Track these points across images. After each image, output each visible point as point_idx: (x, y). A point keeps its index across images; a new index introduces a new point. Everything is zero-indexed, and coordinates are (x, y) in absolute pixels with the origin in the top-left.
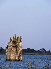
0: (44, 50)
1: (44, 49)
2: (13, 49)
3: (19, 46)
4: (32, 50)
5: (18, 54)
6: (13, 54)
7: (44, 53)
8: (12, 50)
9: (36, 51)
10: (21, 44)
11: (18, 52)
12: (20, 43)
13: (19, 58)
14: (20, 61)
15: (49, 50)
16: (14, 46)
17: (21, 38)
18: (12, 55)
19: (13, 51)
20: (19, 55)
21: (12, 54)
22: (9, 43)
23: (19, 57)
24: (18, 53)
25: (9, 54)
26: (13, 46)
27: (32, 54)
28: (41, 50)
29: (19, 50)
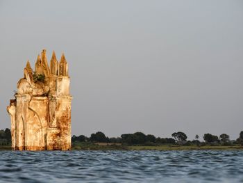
0: (182, 136)
1: (183, 134)
2: (36, 104)
3: (58, 93)
4: (149, 136)
5: (54, 123)
6: (35, 126)
7: (184, 145)
8: (30, 109)
9: (159, 138)
10: (64, 84)
11: (54, 116)
12: (61, 79)
13: (59, 140)
15: (197, 137)
16: (37, 96)
17: (63, 60)
18: (31, 131)
19: (35, 113)
20: (59, 128)
21: (32, 124)
22: (20, 82)
23: (59, 135)
24: (55, 121)
25: (20, 126)
26: (34, 93)
27: (149, 147)
28: (173, 138)
29: (57, 109)
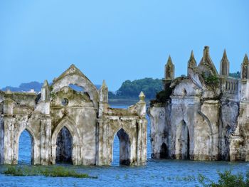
2: (207, 108)
3: (242, 98)
5: (237, 131)
6: (204, 132)
12: (245, 83)
13: (242, 149)
14: (243, 160)
18: (199, 138)
19: (204, 117)
20: (242, 136)
21: (201, 130)
23: (242, 144)
26: (205, 96)
